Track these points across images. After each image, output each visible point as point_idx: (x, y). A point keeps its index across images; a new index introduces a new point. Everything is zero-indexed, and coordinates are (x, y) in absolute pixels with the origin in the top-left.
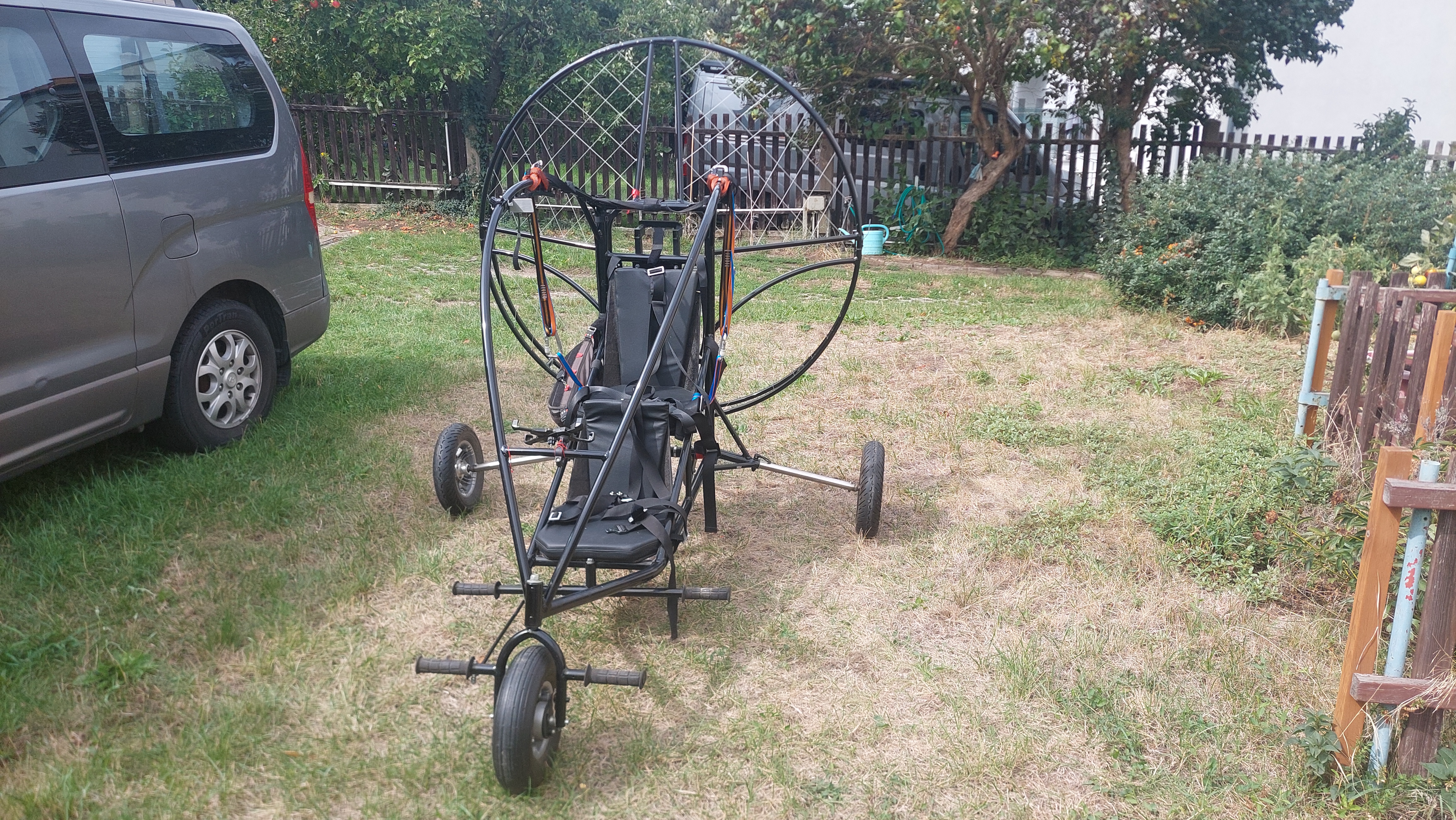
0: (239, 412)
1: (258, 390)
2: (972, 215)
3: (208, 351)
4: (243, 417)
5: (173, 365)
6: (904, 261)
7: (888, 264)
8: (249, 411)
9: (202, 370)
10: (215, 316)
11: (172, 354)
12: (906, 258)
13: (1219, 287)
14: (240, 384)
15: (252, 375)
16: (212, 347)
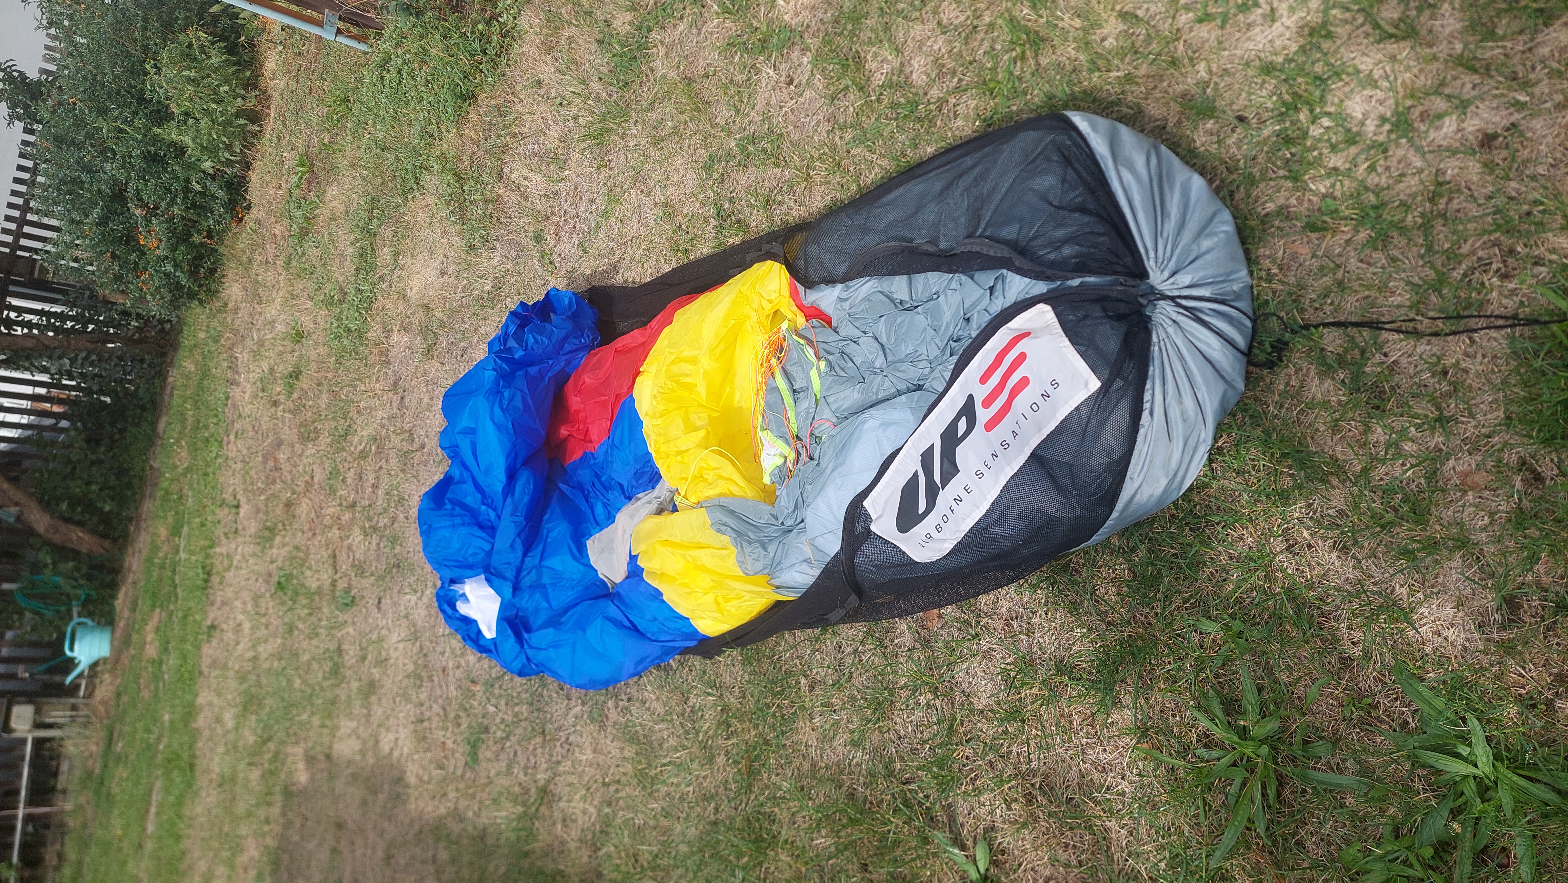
2: (67, 520)
6: (126, 594)
7: (126, 613)
12: (121, 595)
13: (197, 187)
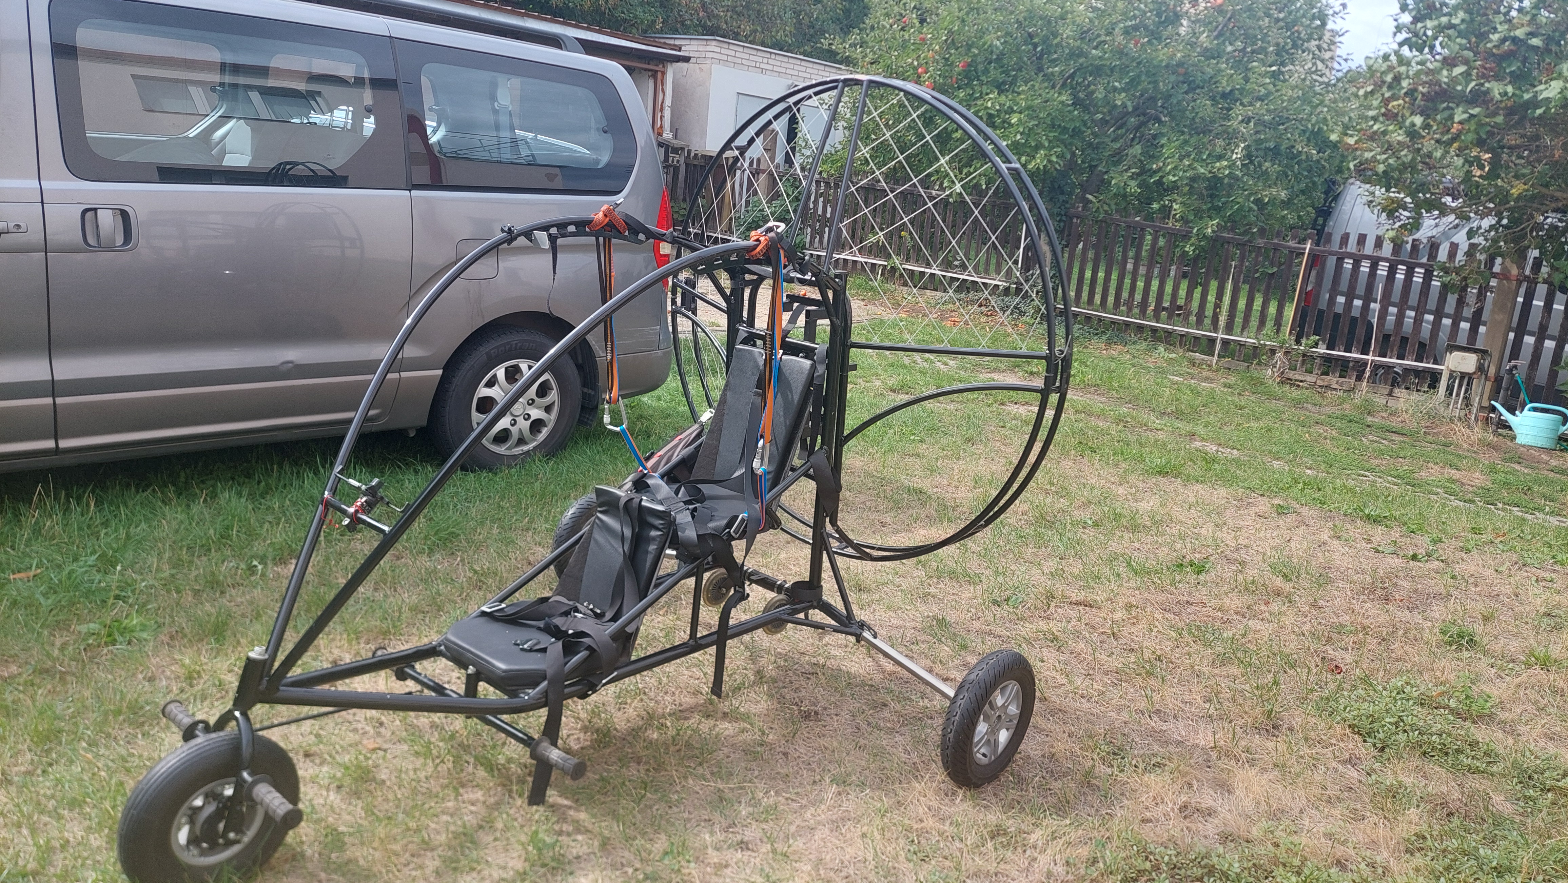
0: (521, 441)
1: (551, 426)
3: (495, 376)
4: (525, 448)
5: (444, 381)
8: (535, 444)
9: (483, 391)
10: (508, 343)
11: (445, 368)
14: (529, 415)
15: (548, 409)
16: (500, 372)
